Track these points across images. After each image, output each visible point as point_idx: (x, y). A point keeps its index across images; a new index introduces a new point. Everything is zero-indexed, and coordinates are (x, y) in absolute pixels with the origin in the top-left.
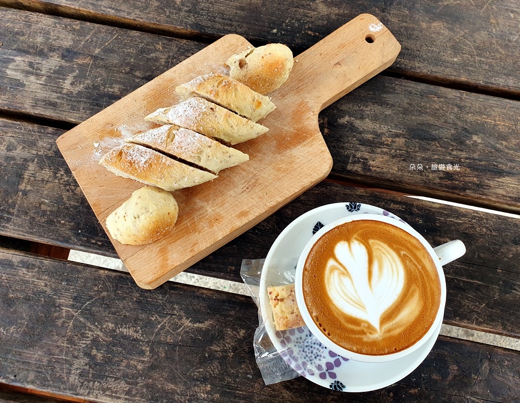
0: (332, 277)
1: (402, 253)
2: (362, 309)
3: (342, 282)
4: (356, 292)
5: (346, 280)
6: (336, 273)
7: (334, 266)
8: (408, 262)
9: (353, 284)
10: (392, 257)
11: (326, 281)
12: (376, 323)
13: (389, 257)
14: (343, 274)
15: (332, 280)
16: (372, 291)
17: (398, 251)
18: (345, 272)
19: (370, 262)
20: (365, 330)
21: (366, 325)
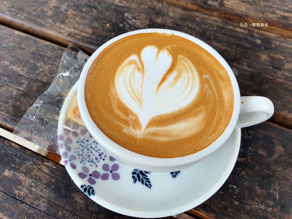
0: (127, 68)
1: (205, 76)
2: (139, 103)
3: (134, 75)
4: (142, 87)
5: (138, 75)
6: (133, 66)
7: (135, 60)
8: (206, 86)
9: (143, 80)
10: (193, 75)
11: (120, 68)
12: (144, 121)
13: (190, 74)
14: (139, 69)
15: (126, 69)
16: (157, 93)
17: (201, 74)
18: (142, 69)
19: (170, 71)
20: (130, 122)
21: (134, 118)
